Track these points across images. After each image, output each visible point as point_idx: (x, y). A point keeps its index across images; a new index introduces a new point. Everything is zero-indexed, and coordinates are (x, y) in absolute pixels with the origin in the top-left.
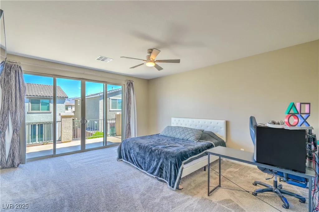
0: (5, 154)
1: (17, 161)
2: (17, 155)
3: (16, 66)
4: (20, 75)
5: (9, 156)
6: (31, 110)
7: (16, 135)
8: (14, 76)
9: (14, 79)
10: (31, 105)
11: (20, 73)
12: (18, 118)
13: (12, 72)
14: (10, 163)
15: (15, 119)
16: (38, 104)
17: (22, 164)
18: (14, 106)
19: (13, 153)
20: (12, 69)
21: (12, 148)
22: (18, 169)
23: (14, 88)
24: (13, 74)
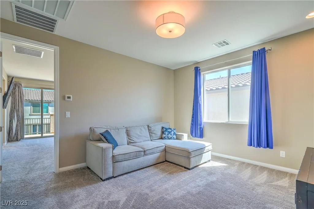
0: (13, 133)
1: (19, 137)
2: (19, 134)
3: (19, 84)
4: (21, 89)
5: (15, 134)
6: (33, 113)
7: (18, 123)
8: (18, 89)
9: (18, 92)
10: (33, 108)
11: (21, 88)
12: (20, 114)
13: (16, 87)
14: (15, 138)
15: (18, 114)
16: (39, 108)
17: (22, 139)
18: (17, 106)
19: (17, 133)
20: (16, 86)
21: (17, 130)
22: (20, 142)
23: (17, 96)
24: (17, 89)
